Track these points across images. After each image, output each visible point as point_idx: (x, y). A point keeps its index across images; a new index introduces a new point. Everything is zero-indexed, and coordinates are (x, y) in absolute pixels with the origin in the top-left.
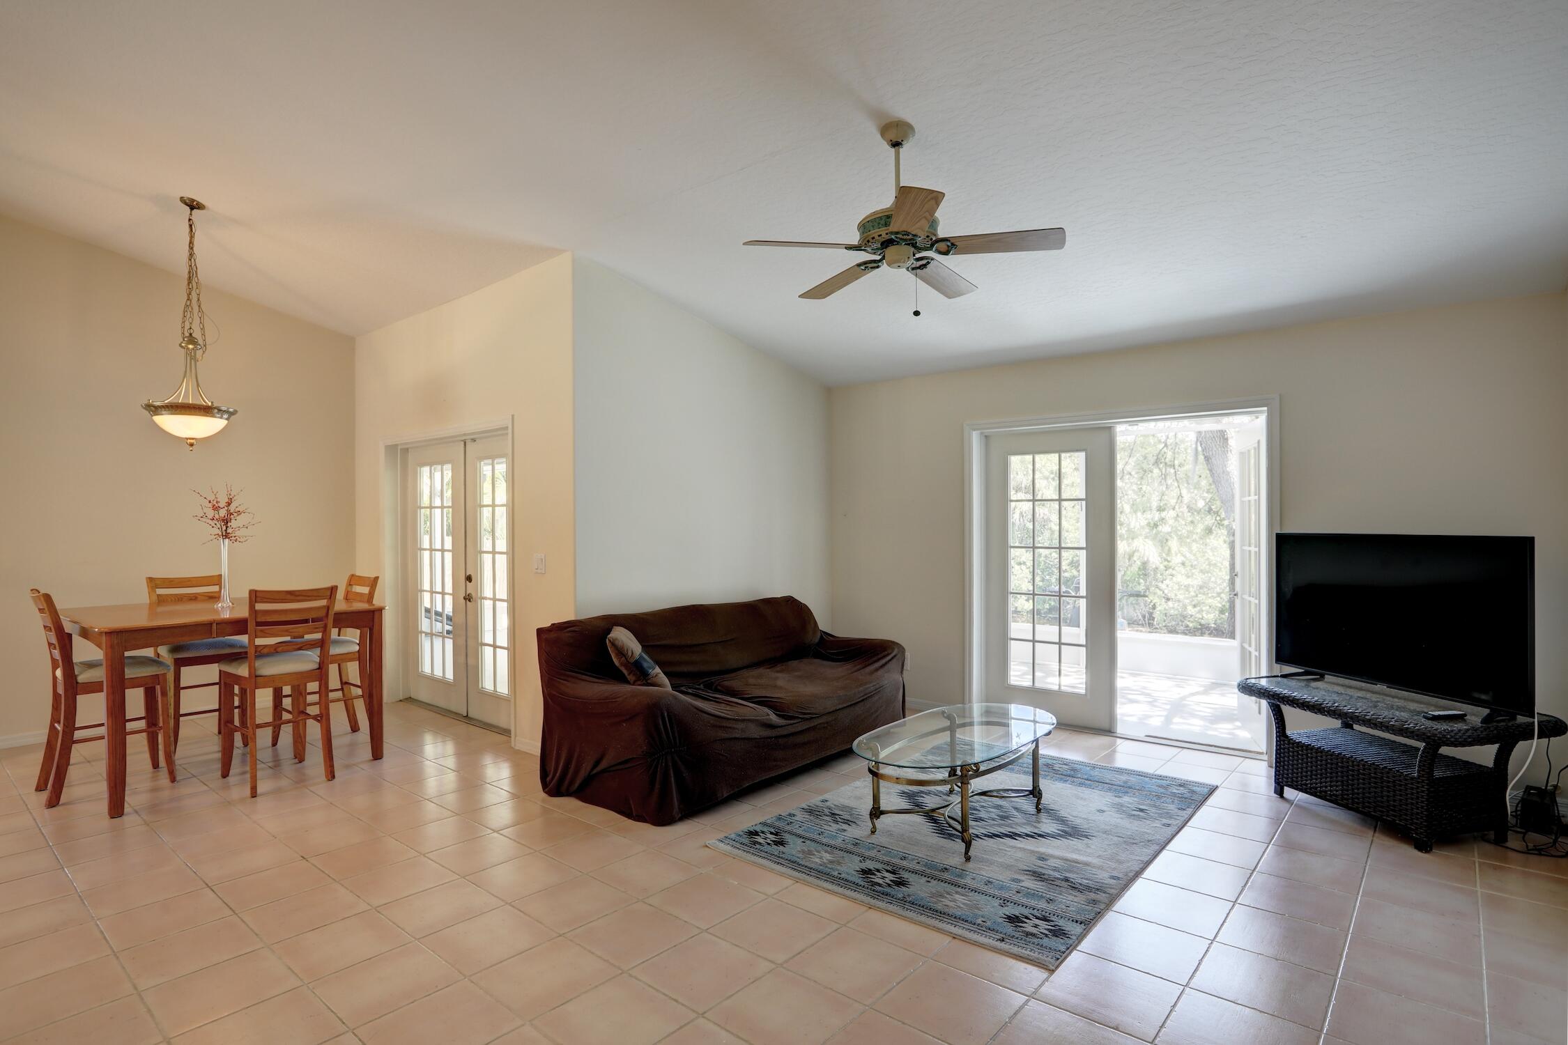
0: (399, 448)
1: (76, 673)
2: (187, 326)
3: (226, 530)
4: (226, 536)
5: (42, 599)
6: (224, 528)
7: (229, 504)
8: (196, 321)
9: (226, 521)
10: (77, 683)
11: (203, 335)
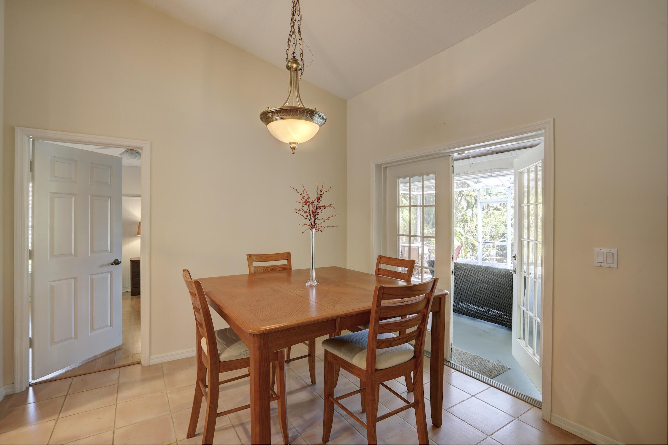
0: (383, 166)
1: (219, 352)
2: (291, 50)
3: (314, 221)
4: (313, 226)
5: (194, 285)
6: (313, 219)
7: (318, 199)
8: (298, 46)
9: (315, 213)
10: (220, 361)
11: (302, 59)
